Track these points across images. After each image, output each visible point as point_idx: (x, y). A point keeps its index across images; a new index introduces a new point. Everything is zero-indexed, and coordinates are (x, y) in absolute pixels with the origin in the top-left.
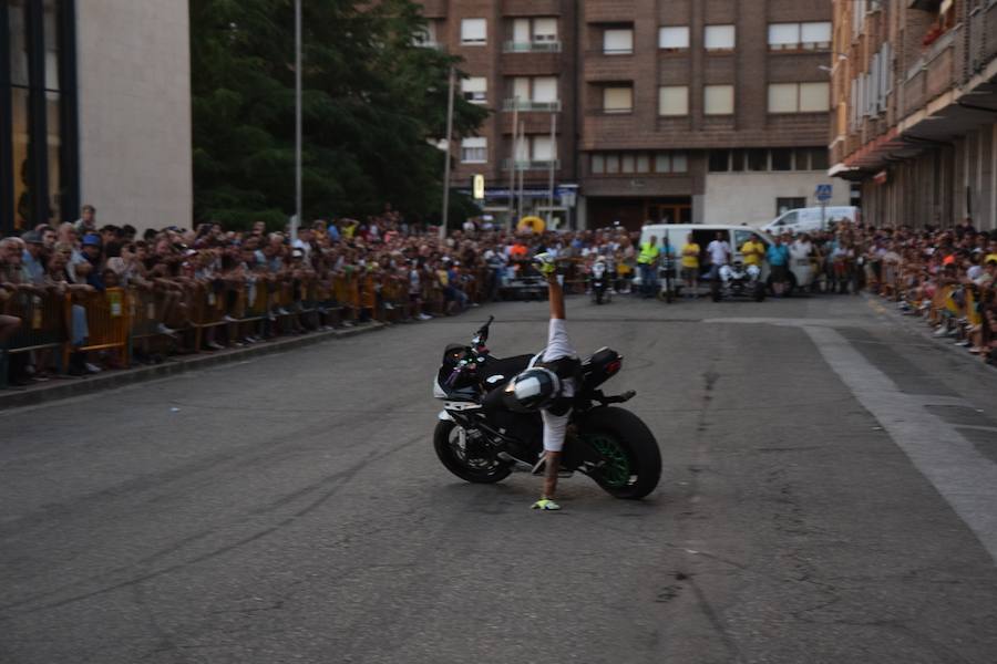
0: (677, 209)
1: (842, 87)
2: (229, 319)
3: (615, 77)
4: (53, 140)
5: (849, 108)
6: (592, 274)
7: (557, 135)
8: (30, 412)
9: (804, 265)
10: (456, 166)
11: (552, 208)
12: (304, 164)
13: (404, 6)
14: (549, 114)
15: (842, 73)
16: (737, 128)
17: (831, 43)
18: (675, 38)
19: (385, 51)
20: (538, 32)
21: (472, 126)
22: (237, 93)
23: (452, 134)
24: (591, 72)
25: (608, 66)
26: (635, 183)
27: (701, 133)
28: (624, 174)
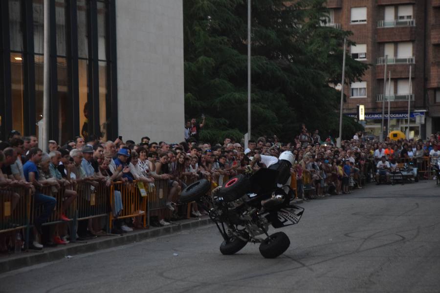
4: (102, 90)
6: (437, 167)
7: (412, 78)
8: (89, 256)
10: (347, 98)
11: (409, 125)
12: (253, 101)
14: (408, 66)
19: (303, 30)
20: (401, 14)
21: (357, 75)
22: (212, 59)
23: (345, 80)
24: (436, 38)
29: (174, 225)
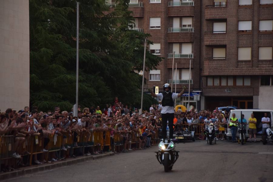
0: (246, 102)
2: (44, 150)
3: (218, 43)
6: (208, 131)
7: (191, 68)
10: (147, 82)
11: (189, 101)
12: (80, 81)
13: (124, 12)
14: (189, 60)
18: (246, 26)
19: (116, 32)
20: (184, 23)
21: (154, 65)
22: (50, 50)
23: (145, 68)
24: (208, 41)
25: (215, 38)
26: (227, 91)
27: (257, 68)
28: (222, 86)
29: (19, 171)
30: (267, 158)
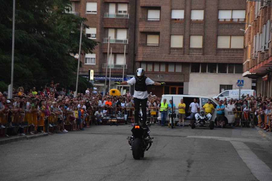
0: (177, 88)
1: (249, 38)
3: (152, 30)
5: (252, 48)
7: (126, 54)
9: (231, 114)
10: (82, 65)
12: (15, 62)
14: (124, 45)
15: (250, 32)
16: (203, 54)
17: (245, 19)
18: (178, 14)
19: (53, 15)
20: (119, 9)
21: (90, 49)
23: (81, 52)
24: (142, 28)
25: (149, 25)
26: (159, 76)
27: (188, 56)
28: (155, 72)
30: (194, 141)
